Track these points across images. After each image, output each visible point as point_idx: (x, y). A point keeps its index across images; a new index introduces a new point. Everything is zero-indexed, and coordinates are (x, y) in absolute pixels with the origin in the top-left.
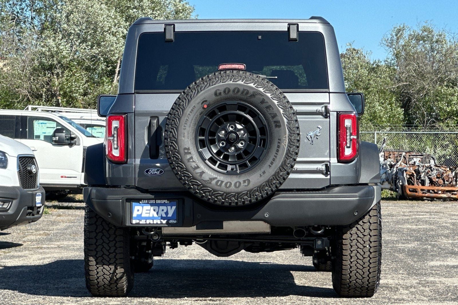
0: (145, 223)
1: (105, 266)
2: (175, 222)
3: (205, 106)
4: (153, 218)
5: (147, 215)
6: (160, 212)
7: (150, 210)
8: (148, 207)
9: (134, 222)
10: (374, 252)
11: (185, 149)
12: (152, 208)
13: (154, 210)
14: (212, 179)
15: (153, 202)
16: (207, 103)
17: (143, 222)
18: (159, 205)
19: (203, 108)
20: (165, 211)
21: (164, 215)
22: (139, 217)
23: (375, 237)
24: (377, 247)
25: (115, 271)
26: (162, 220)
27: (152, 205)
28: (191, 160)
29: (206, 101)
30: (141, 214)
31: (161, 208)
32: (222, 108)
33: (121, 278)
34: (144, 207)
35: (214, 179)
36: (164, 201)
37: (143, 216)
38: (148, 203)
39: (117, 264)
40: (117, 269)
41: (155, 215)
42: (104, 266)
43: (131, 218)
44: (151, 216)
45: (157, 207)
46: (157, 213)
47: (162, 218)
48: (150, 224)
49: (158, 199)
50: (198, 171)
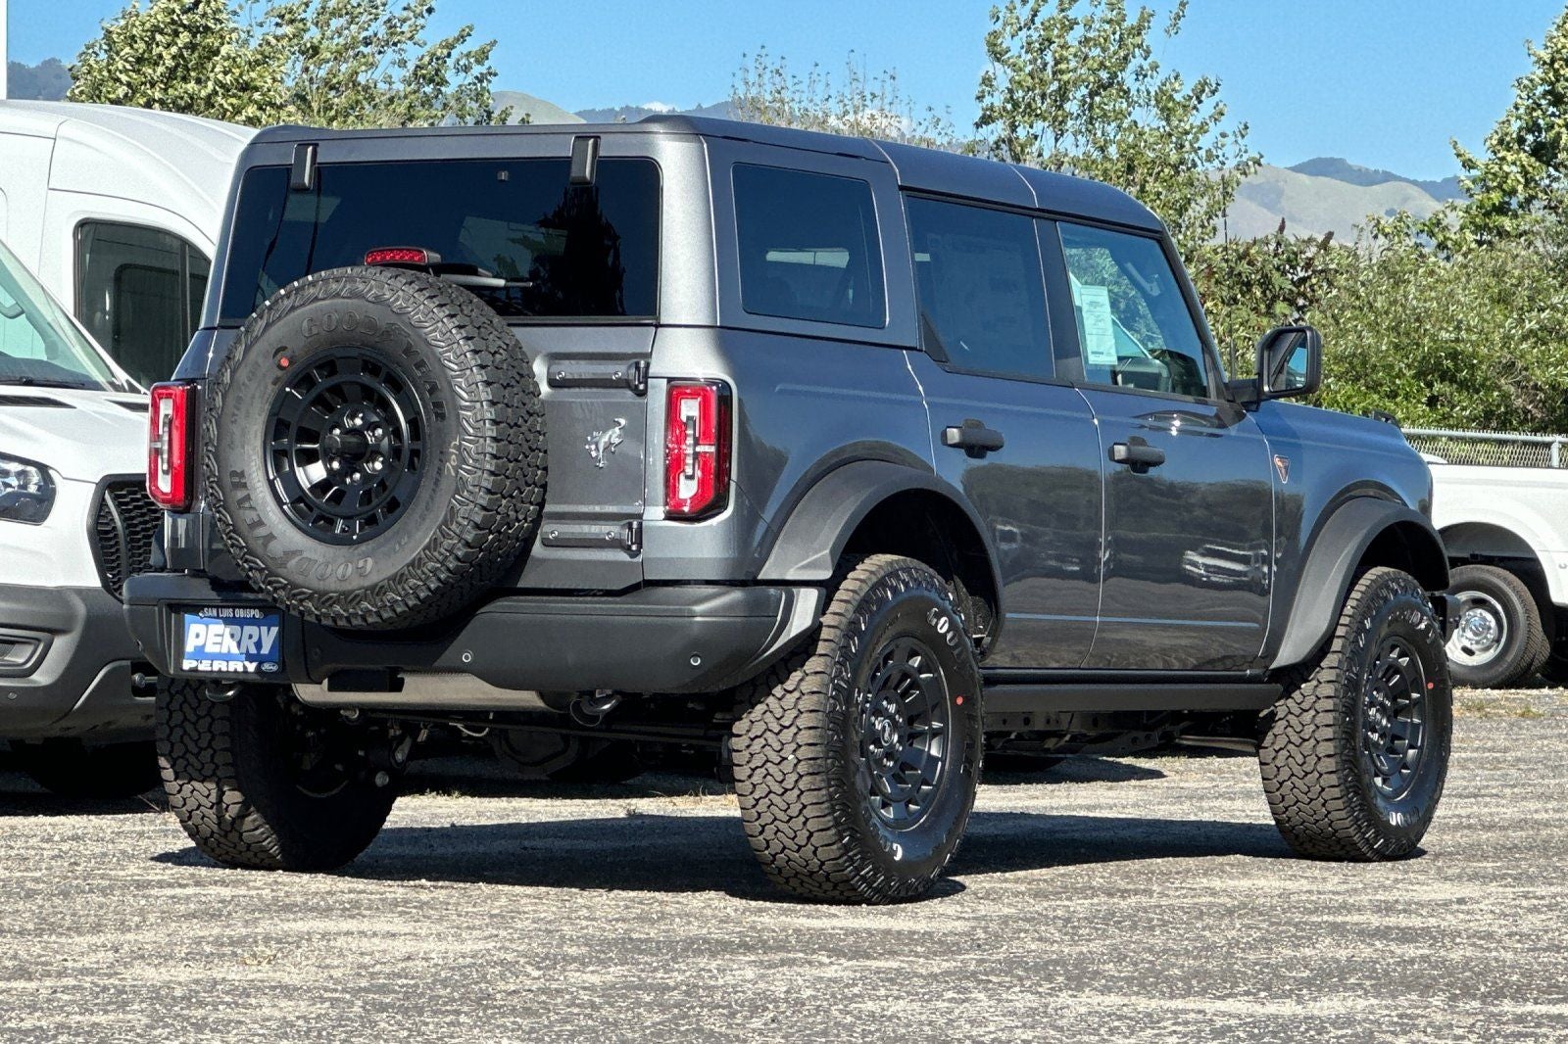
0: (209, 669)
1: (197, 785)
2: (275, 668)
3: (285, 363)
4: (227, 657)
5: (216, 649)
6: (245, 641)
7: (222, 635)
8: (218, 628)
9: (187, 665)
10: (811, 774)
11: (234, 474)
12: (228, 630)
13: (232, 636)
14: (290, 554)
15: (227, 613)
16: (288, 353)
17: (204, 666)
18: (242, 622)
19: (280, 367)
20: (255, 639)
21: (253, 650)
22: (200, 653)
23: (811, 731)
24: (819, 761)
25: (220, 801)
26: (247, 663)
27: (228, 621)
28: (247, 505)
29: (284, 348)
30: (204, 646)
31: (248, 629)
32: (329, 366)
33: (241, 816)
34: (211, 626)
35: (295, 553)
36: (253, 612)
37: (208, 650)
38: (218, 617)
39: (220, 779)
40: (223, 793)
41: (235, 650)
42: (193, 783)
43: (180, 654)
44: (225, 650)
45: (239, 628)
46: (239, 644)
47: (250, 658)
48: (220, 671)
49: (240, 607)
50: (261, 531)
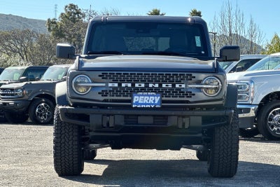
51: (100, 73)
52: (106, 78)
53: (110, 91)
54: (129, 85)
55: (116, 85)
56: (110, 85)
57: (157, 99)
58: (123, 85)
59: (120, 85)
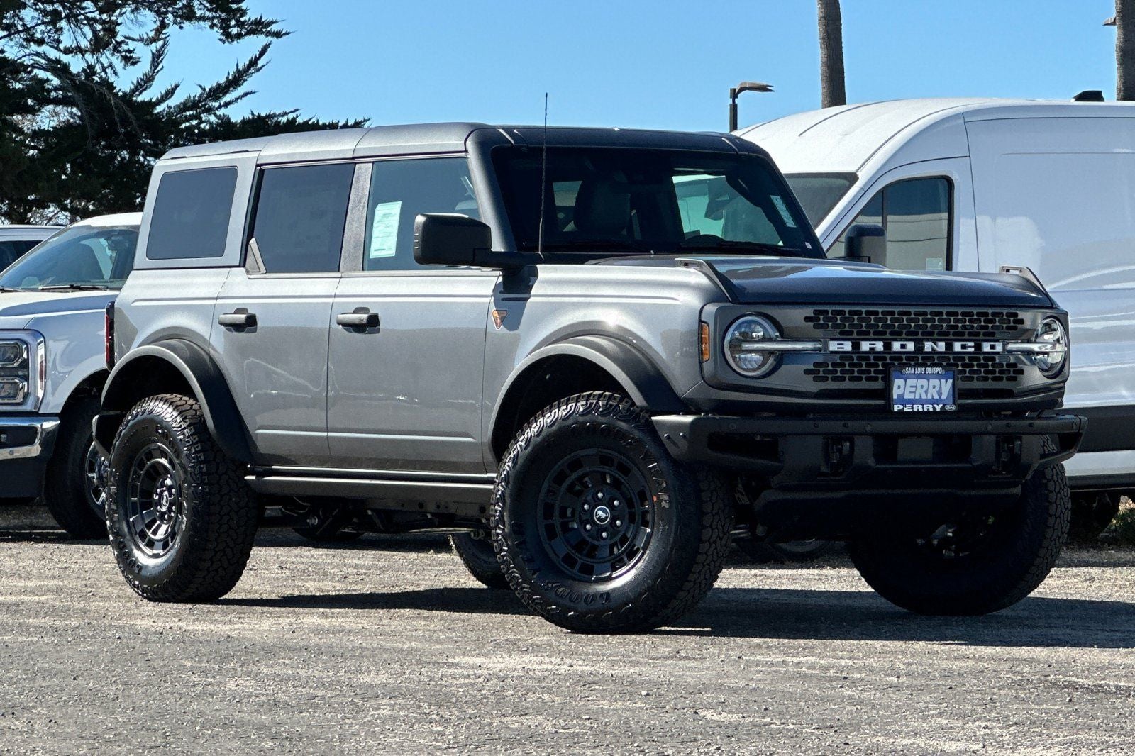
51: (809, 312)
52: (824, 327)
53: (834, 365)
54: (879, 346)
55: (848, 346)
56: (833, 346)
57: (946, 387)
58: (865, 346)
59: (856, 346)
